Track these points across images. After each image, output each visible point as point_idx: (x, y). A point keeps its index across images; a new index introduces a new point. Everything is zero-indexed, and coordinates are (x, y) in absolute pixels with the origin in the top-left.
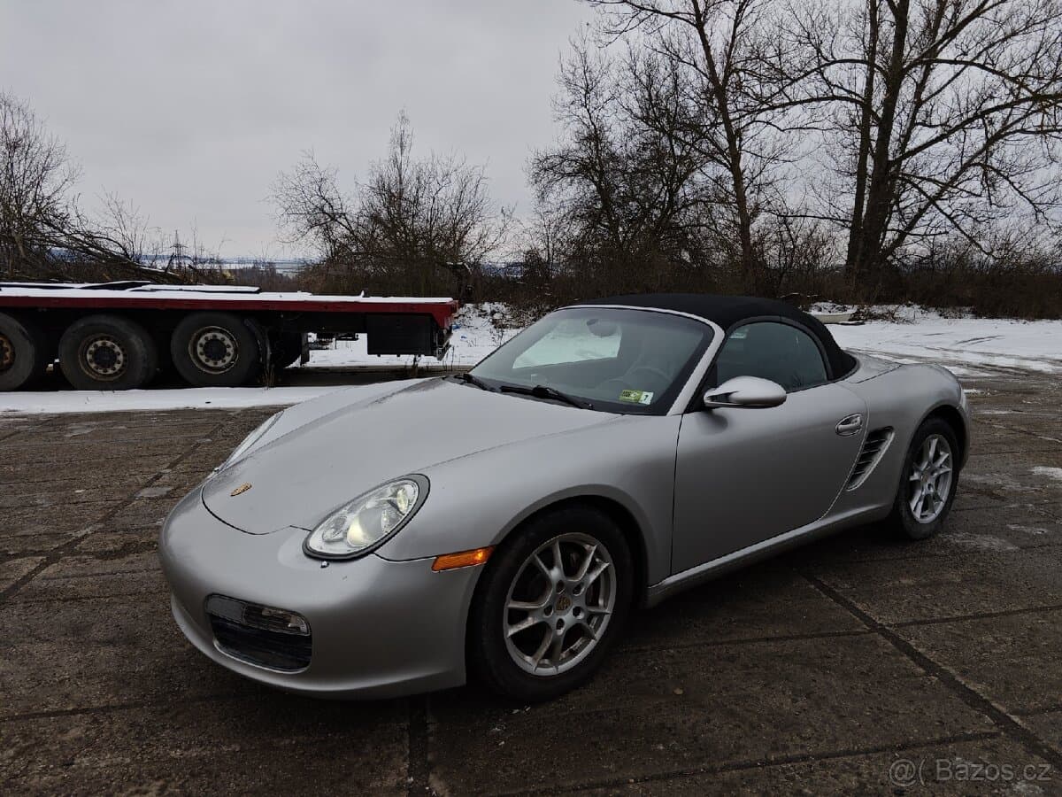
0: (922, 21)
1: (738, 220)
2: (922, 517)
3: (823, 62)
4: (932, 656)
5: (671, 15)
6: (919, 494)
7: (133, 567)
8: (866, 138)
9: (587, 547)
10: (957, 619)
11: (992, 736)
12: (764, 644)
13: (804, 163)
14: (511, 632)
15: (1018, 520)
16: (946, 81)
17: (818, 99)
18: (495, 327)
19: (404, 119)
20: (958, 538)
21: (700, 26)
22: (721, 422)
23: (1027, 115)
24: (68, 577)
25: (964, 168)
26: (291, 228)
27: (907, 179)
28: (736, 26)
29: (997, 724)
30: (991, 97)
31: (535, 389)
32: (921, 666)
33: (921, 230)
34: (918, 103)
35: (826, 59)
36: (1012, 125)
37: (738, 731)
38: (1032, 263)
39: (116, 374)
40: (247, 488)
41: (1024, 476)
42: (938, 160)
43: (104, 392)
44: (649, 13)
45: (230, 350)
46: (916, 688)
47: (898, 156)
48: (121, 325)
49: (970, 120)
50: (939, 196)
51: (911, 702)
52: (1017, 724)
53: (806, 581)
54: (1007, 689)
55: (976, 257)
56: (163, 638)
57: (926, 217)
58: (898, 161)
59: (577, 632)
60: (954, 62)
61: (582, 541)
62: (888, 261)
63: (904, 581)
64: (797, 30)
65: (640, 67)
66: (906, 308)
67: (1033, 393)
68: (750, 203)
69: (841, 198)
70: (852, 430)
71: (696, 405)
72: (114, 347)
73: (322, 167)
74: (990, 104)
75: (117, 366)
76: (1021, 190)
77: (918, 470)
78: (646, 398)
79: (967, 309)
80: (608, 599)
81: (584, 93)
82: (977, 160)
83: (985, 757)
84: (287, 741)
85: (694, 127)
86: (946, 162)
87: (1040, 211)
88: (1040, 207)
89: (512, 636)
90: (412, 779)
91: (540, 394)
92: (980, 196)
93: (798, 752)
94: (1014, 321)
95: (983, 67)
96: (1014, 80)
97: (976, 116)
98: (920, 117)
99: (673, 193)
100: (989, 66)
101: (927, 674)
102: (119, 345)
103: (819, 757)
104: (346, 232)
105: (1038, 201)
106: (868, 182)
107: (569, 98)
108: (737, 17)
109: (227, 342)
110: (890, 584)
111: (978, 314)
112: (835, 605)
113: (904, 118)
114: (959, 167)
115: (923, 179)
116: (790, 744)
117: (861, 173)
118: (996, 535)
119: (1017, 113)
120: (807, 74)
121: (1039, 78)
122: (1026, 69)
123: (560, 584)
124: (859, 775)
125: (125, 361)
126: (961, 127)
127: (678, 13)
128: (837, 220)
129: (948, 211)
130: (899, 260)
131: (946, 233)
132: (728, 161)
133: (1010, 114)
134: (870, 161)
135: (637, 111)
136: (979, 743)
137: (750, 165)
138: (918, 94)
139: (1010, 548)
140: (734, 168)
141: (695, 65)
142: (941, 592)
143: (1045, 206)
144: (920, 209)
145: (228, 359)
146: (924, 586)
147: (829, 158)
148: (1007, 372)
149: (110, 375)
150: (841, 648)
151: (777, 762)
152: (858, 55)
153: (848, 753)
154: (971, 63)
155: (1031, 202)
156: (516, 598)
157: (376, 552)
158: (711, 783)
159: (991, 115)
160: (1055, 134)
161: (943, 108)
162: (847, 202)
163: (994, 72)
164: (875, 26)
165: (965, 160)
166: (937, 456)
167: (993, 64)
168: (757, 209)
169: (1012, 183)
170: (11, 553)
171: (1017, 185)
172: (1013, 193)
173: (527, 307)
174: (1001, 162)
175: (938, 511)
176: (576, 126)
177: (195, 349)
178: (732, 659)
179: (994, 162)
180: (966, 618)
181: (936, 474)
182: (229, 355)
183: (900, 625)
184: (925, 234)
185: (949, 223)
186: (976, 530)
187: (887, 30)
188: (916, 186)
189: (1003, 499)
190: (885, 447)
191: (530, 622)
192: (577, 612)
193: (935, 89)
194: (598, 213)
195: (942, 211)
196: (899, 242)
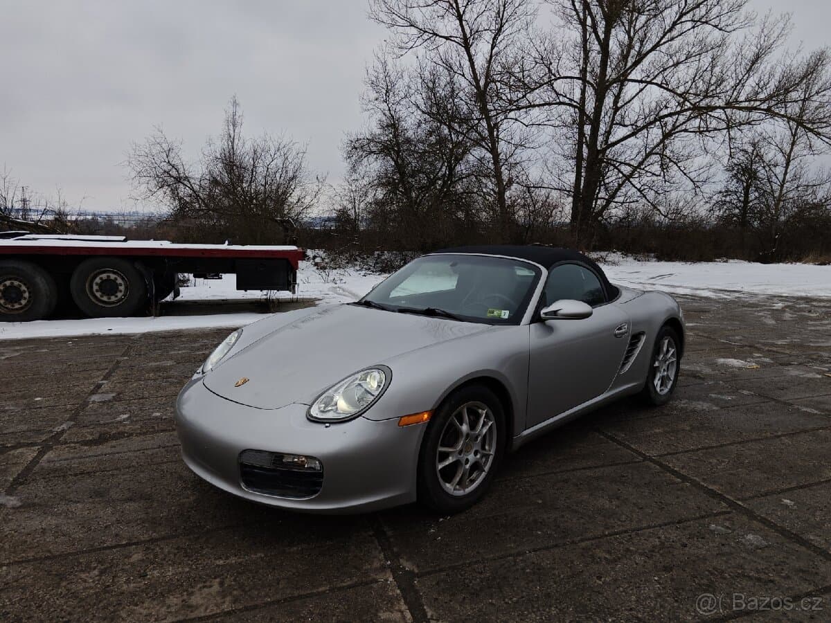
0: (619, 51)
1: (497, 190)
2: (661, 390)
3: (553, 77)
4: (683, 472)
5: (447, 38)
6: (658, 376)
7: (117, 449)
8: (581, 134)
9: (480, 411)
10: (693, 450)
11: (729, 513)
12: (583, 471)
13: (541, 150)
14: (440, 467)
15: (716, 392)
16: (634, 95)
17: (549, 104)
18: (318, 269)
19: (235, 104)
20: (682, 404)
21: (467, 46)
22: (550, 329)
23: (689, 119)
24: (68, 459)
25: (648, 155)
26: (143, 188)
27: (610, 162)
28: (492, 48)
29: (729, 506)
30: (666, 107)
31: (426, 310)
32: (678, 478)
33: (621, 199)
34: (616, 109)
35: (555, 76)
36: (679, 126)
37: (582, 521)
38: (693, 222)
39: (22, 308)
40: (245, 382)
41: (714, 365)
42: (630, 150)
43: (15, 323)
44: (431, 35)
45: (122, 288)
46: (678, 490)
47: (604, 146)
48: (27, 268)
49: (651, 123)
50: (631, 175)
51: (678, 498)
52: (740, 506)
53: (598, 434)
54: (732, 487)
55: (657, 218)
56: (169, 494)
57: (623, 190)
58: (605, 150)
59: (476, 467)
60: (641, 81)
61: (477, 406)
62: (599, 221)
63: (657, 431)
64: (534, 54)
65: (427, 74)
66: (613, 255)
67: (706, 312)
68: (505, 177)
69: (567, 175)
70: (623, 334)
71: (536, 319)
72: (20, 286)
73: (169, 140)
74: (665, 112)
75: (23, 302)
76: (685, 171)
77: (658, 360)
78: (505, 314)
79: (653, 255)
80: (492, 446)
81: (385, 92)
82: (657, 150)
83: (727, 524)
84: (295, 548)
85: (465, 120)
86: (635, 152)
87: (698, 187)
88: (698, 184)
89: (441, 469)
90: (389, 562)
91: (430, 313)
92: (660, 176)
93: (621, 528)
94: (684, 263)
95: (660, 86)
96: (680, 95)
97: (655, 120)
98: (618, 118)
99: (451, 169)
100: (665, 86)
101: (683, 482)
102: (25, 284)
103: (633, 531)
104: (190, 192)
105: (696, 180)
106: (584, 164)
107: (373, 95)
108: (493, 42)
109: (119, 281)
110: (649, 433)
111: (659, 259)
112: (619, 447)
113: (607, 119)
114: (644, 155)
115: (621, 163)
116: (615, 525)
117: (579, 158)
118: (704, 401)
119: (682, 118)
120: (541, 85)
121: (696, 95)
122: (688, 88)
123: (468, 435)
124: (659, 538)
125: (30, 297)
126: (646, 127)
127: (451, 37)
128: (563, 190)
129: (638, 186)
130: (606, 219)
131: (637, 201)
132: (489, 146)
133: (677, 119)
134: (585, 151)
135: (423, 107)
136: (722, 517)
137: (505, 150)
138: (616, 102)
139: (715, 408)
140: (494, 150)
141: (463, 75)
142: (679, 436)
143: (700, 183)
144: (619, 184)
145: (120, 295)
146: (669, 432)
147: (557, 146)
148: (687, 298)
149: (17, 309)
150: (630, 471)
151: (610, 535)
152: (576, 73)
153: (649, 527)
154: (650, 83)
155: (692, 180)
156: (443, 445)
157: (363, 415)
158: (575, 549)
159: (666, 119)
160: (707, 133)
161: (633, 113)
162: (571, 178)
163: (668, 89)
164: (586, 52)
165: (648, 150)
166: (668, 351)
167: (667, 84)
168: (510, 182)
169: (679, 167)
170: (9, 445)
171: (682, 169)
172: (679, 174)
173: (341, 253)
174: (672, 152)
175: (669, 387)
176: (380, 116)
177: (91, 287)
178: (566, 481)
179: (668, 152)
180: (698, 450)
181: (667, 363)
182: (121, 291)
183: (661, 456)
184: (623, 202)
185: (639, 193)
186: (691, 398)
187: (595, 57)
188: (616, 168)
189: (703, 379)
190: (641, 345)
191: (451, 460)
192: (476, 453)
193: (627, 99)
194: (396, 182)
195: (634, 186)
196: (605, 207)
